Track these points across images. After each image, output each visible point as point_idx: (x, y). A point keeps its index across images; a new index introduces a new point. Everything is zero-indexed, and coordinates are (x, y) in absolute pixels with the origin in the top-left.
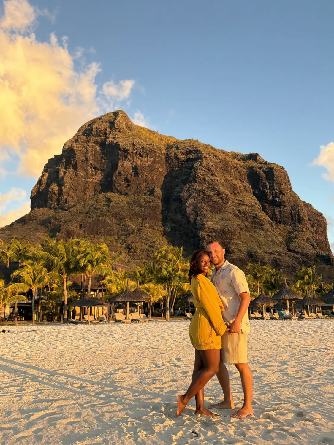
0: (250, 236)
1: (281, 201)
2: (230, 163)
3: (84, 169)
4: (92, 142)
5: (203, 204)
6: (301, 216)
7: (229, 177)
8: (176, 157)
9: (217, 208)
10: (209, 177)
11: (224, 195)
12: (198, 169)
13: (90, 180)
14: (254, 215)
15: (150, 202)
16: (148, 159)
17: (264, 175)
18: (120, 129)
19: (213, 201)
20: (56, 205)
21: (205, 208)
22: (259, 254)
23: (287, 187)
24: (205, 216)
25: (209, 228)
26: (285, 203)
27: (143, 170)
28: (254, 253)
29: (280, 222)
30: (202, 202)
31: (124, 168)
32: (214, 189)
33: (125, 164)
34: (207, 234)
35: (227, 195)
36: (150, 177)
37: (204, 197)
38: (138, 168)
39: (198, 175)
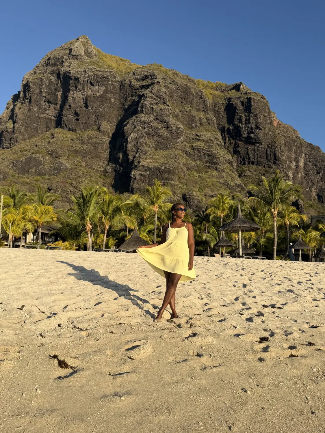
0: (199, 176)
1: (256, 137)
2: (193, 90)
3: (37, 103)
4: (49, 73)
5: (147, 139)
6: (277, 155)
7: (188, 107)
8: (131, 86)
9: (164, 144)
10: (159, 106)
11: (174, 128)
12: (148, 96)
13: (43, 116)
14: (210, 153)
15: (93, 138)
16: (100, 88)
17: (241, 106)
18: (77, 56)
19: (159, 135)
20: (8, 144)
21: (148, 144)
22: (195, 196)
23: (266, 120)
24: (145, 153)
25: (143, 166)
26: (260, 140)
27: (94, 101)
28: (189, 195)
29: (253, 163)
30: (145, 136)
31: (74, 99)
32: (163, 121)
33: (75, 95)
34: (140, 173)
35: (178, 129)
36: (101, 110)
37: (149, 131)
38: (89, 99)
39: (145, 104)
